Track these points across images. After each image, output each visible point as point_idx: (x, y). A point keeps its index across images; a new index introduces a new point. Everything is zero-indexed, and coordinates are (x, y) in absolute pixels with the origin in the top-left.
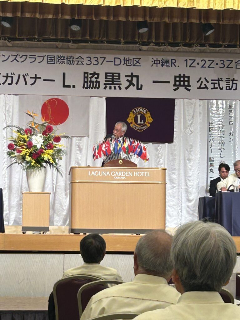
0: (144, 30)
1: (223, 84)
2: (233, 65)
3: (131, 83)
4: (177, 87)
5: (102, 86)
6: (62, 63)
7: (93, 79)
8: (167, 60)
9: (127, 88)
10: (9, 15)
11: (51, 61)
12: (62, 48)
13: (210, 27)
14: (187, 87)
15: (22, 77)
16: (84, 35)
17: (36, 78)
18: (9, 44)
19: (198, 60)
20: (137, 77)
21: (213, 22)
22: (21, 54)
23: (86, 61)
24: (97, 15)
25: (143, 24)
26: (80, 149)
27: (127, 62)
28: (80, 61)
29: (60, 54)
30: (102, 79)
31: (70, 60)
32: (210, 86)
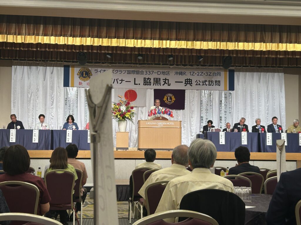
0: (171, 59)
1: (207, 83)
2: (212, 74)
3: (165, 83)
4: (186, 84)
5: (152, 84)
6: (134, 73)
7: (148, 81)
8: (182, 72)
9: (163, 85)
10: (110, 52)
11: (129, 73)
12: (134, 67)
13: (201, 57)
14: (191, 84)
15: (116, 80)
16: (144, 61)
17: (122, 80)
18: (110, 65)
19: (196, 72)
20: (168, 80)
21: (203, 55)
22: (115, 70)
23: (145, 73)
24: (150, 52)
25: (171, 56)
26: (142, 113)
27: (163, 73)
28: (142, 73)
29: (133, 70)
30: (152, 81)
31: (138, 73)
32: (201, 84)
